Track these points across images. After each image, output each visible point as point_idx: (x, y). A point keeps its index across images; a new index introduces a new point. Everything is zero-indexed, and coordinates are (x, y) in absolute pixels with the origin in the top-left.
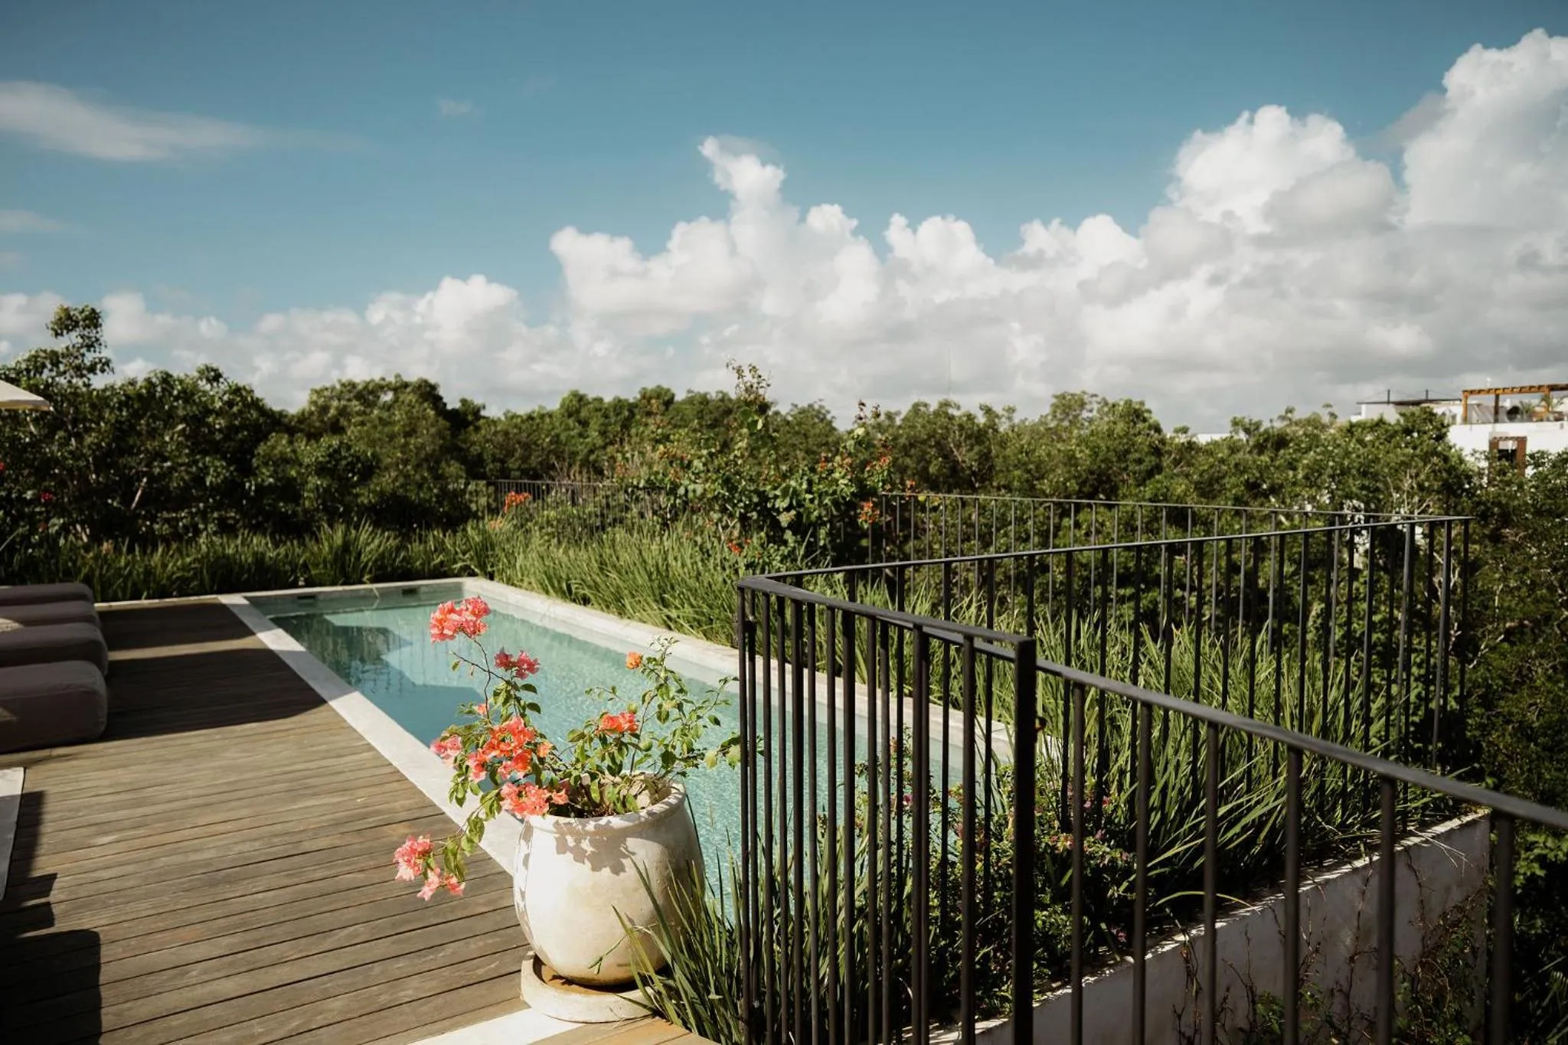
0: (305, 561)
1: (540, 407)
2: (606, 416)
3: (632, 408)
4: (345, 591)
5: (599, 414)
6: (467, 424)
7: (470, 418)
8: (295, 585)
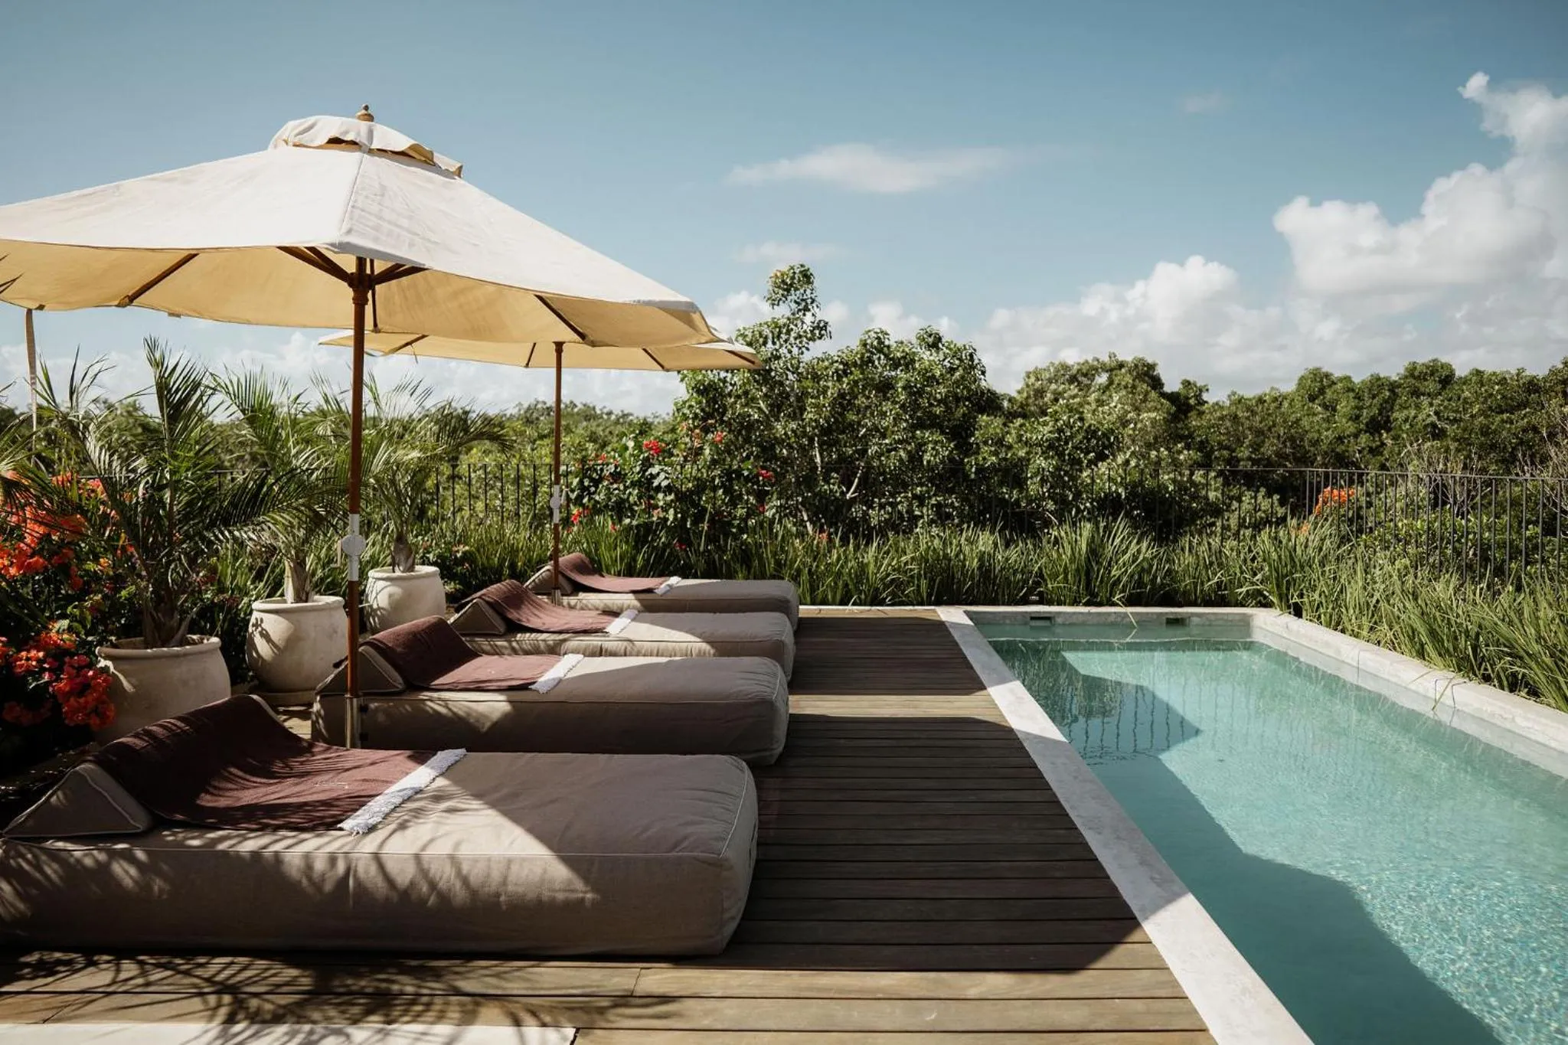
0: (1040, 568)
1: (1272, 388)
2: (1358, 397)
3: (1393, 387)
4: (1089, 613)
5: (1351, 395)
6: (1190, 408)
7: (1192, 402)
8: (1025, 601)
